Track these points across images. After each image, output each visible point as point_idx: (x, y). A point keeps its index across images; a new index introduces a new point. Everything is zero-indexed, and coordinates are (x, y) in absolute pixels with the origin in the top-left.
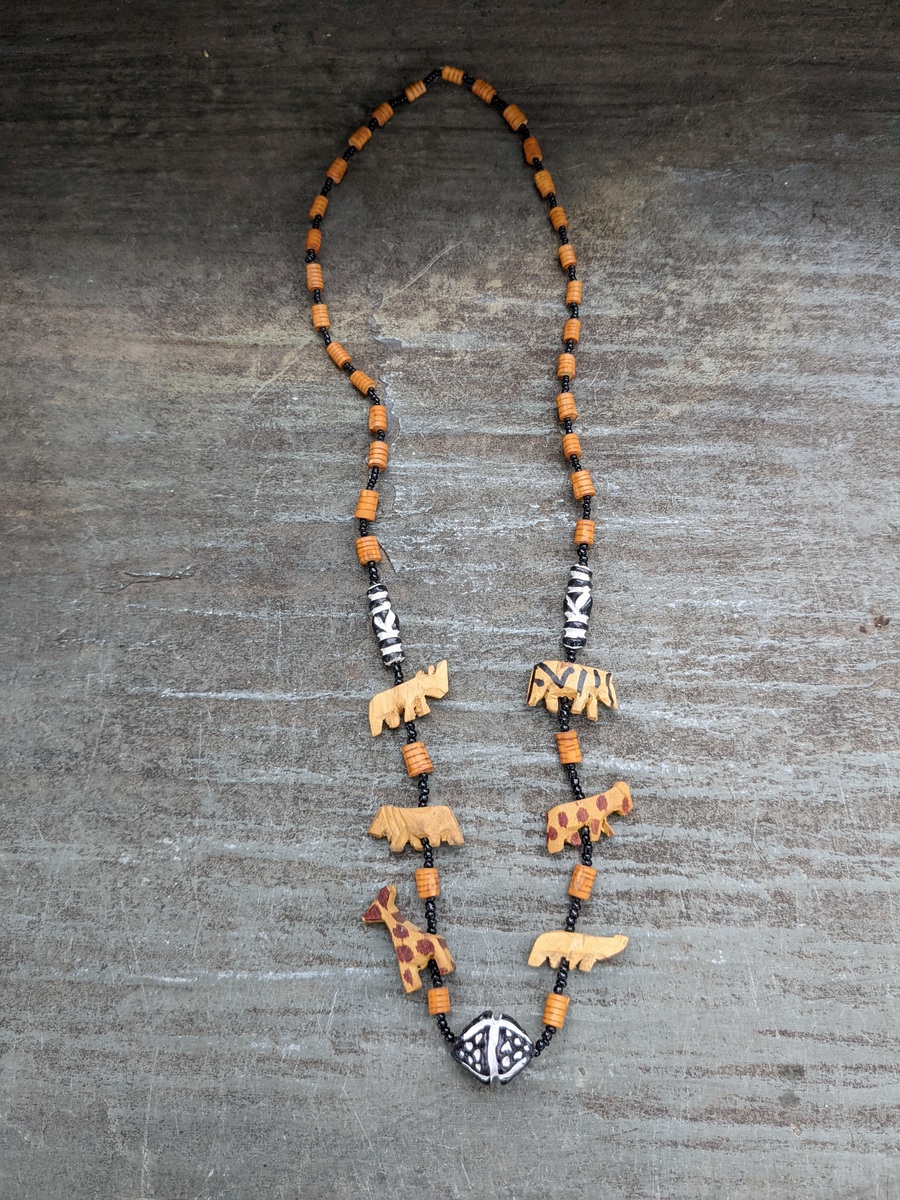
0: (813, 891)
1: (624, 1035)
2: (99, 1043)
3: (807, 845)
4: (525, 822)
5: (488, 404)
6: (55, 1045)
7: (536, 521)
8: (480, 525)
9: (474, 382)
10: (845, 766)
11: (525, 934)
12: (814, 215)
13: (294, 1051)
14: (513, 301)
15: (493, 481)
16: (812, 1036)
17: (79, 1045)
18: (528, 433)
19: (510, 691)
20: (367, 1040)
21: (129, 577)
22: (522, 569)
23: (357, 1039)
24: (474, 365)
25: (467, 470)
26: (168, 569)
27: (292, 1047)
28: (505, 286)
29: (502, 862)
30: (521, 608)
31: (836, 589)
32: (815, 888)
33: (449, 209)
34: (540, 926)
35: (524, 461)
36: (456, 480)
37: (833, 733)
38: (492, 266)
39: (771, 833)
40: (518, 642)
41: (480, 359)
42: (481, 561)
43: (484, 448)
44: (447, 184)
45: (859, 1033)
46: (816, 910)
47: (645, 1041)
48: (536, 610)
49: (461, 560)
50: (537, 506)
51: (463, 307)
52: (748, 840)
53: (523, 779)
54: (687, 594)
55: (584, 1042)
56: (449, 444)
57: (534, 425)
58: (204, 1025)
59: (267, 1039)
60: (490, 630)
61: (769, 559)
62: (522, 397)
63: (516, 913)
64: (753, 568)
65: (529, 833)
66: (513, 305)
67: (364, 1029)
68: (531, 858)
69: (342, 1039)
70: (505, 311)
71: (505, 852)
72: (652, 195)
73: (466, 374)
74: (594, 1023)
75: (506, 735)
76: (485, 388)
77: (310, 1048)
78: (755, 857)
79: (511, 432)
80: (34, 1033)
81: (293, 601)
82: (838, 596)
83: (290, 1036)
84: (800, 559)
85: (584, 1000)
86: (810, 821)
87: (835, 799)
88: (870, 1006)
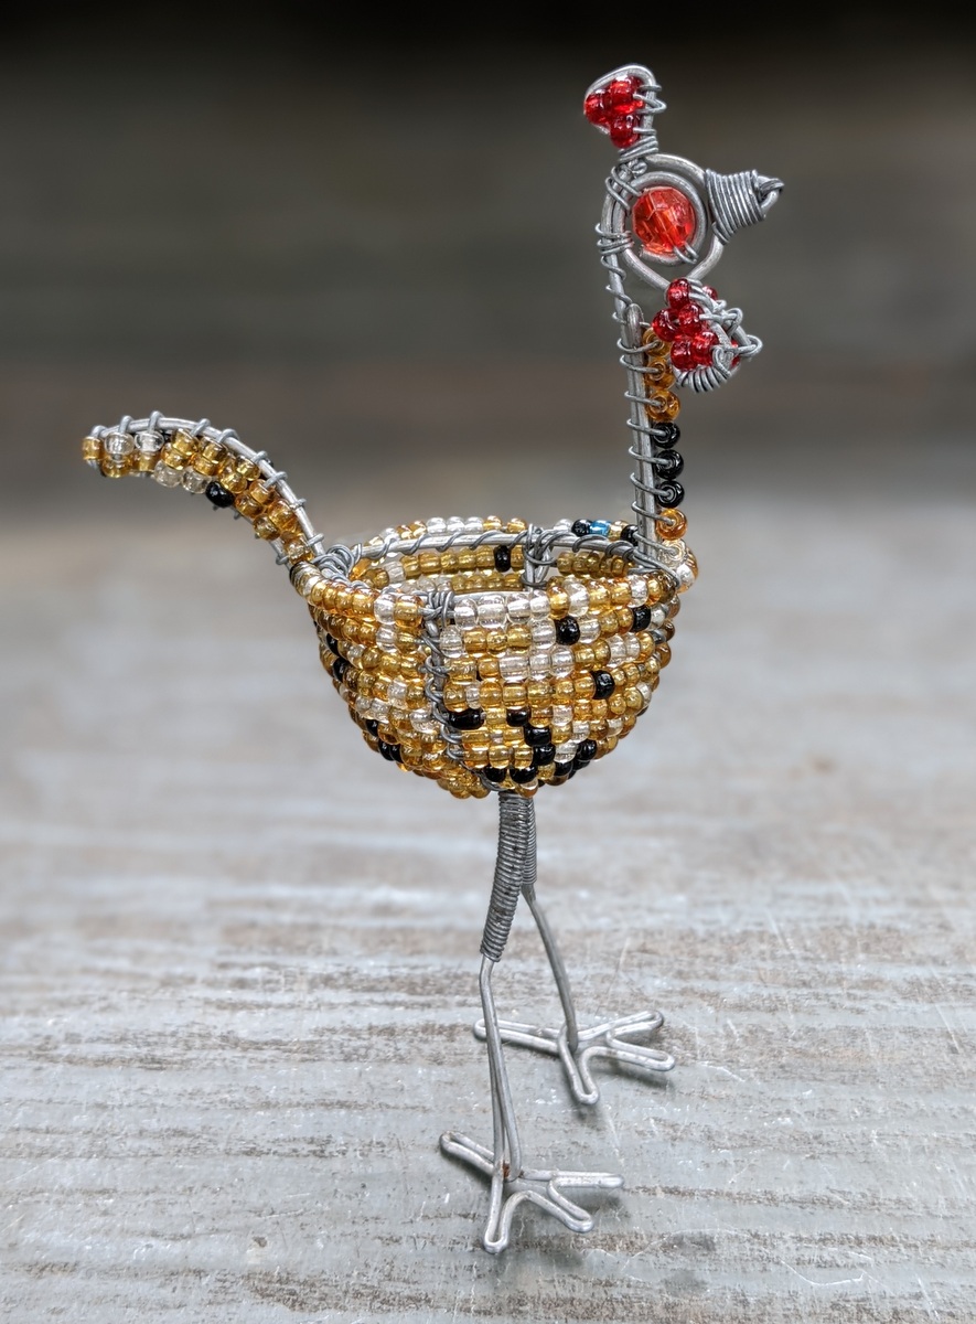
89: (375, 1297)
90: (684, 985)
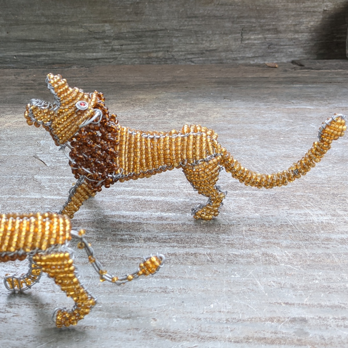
0: (285, 253)
3: (276, 238)
10: (288, 213)
32: (286, 252)
37: (277, 204)
39: (254, 235)
46: (289, 259)
52: (242, 237)
78: (247, 242)
86: (274, 231)
87: (286, 224)
89: (199, 337)
90: (267, 241)
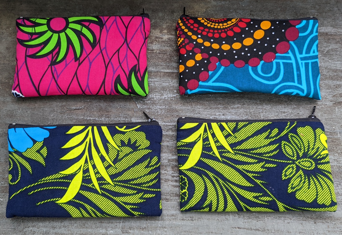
1: (197, 228)
2: (60, 231)
4: (172, 174)
5: (163, 64)
6: (48, 232)
7: (176, 95)
8: (161, 96)
9: (159, 58)
11: (172, 202)
12: (250, 14)
13: (112, 232)
14: (170, 36)
15: (164, 84)
16: (246, 229)
17: (55, 231)
18: (174, 71)
19: (168, 140)
20: (131, 230)
21: (67, 109)
22: (172, 108)
23: (128, 230)
24: (159, 53)
25: (157, 81)
26: (78, 107)
27: (111, 231)
28: (168, 32)
29: (166, 184)
30: (171, 118)
31: (254, 114)
33: (153, 11)
34: (176, 200)
35: (172, 79)
36: (154, 84)
38: (164, 27)
40: (170, 127)
41: (161, 52)
42: (160, 106)
43: (162, 75)
44: (152, 4)
45: (258, 228)
47: (203, 230)
48: (175, 118)
49: (156, 105)
50: (176, 91)
51: (157, 37)
53: (171, 163)
54: (215, 115)
55: (187, 230)
56: (152, 74)
57: (175, 70)
58: (87, 226)
59: (104, 229)
60: (163, 124)
61: (236, 106)
62: (172, 62)
63: (170, 197)
64: (232, 108)
65: (173, 177)
66: (170, 37)
67: (130, 227)
68: (174, 183)
69: (124, 230)
70: (168, 39)
71: (167, 182)
72: (208, 8)
73: (157, 55)
74: (190, 225)
75: (167, 151)
76: (162, 59)
77: (116, 232)
79: (169, 71)
80: (42, 228)
81: (111, 116)
82: (254, 116)
83: (110, 229)
84: (245, 106)
85: (187, 219)
88: (261, 221)
